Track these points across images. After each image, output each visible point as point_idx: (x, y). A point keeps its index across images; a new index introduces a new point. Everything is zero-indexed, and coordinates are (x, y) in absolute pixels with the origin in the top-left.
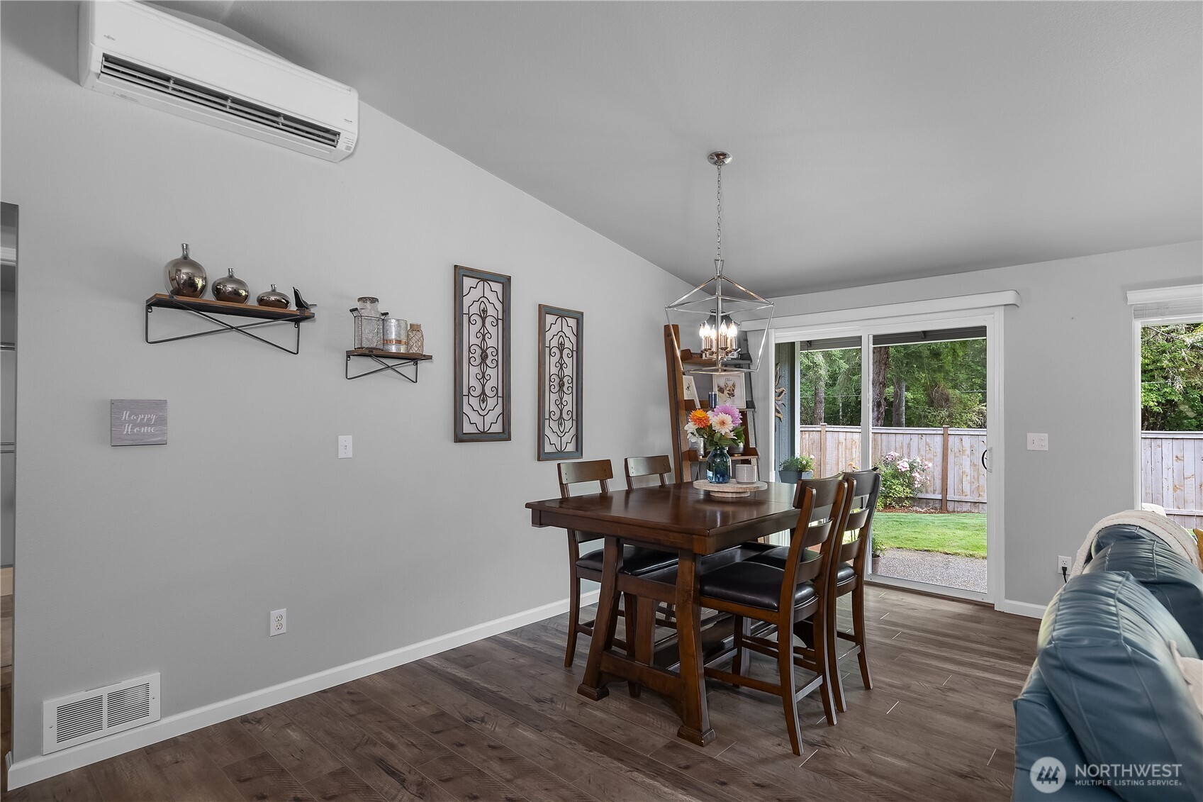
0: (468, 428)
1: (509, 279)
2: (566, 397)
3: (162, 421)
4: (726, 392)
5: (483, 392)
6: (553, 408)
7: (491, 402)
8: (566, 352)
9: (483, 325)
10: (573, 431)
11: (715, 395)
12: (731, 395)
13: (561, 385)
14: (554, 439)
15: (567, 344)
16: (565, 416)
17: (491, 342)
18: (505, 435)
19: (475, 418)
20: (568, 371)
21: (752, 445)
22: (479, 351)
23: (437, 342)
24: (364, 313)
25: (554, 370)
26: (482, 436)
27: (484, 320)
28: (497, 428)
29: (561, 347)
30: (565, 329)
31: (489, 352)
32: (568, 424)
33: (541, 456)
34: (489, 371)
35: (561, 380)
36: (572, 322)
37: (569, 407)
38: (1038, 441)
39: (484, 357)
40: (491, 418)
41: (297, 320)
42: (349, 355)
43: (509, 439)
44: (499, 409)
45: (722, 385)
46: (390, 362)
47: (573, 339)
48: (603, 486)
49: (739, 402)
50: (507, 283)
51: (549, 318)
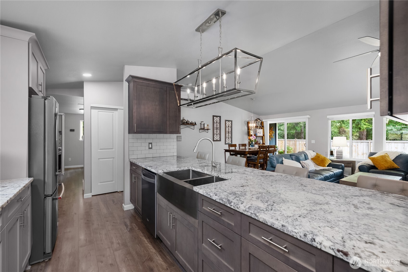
0: (215, 139)
1: (221, 116)
2: (229, 134)
3: (181, 138)
4: (259, 133)
5: (217, 134)
6: (227, 136)
7: (218, 135)
8: (229, 127)
9: (217, 124)
10: (231, 140)
11: (257, 134)
12: (260, 133)
13: (229, 132)
14: (228, 141)
15: (230, 126)
16: (229, 137)
17: (218, 126)
18: (220, 140)
19: (216, 138)
20: (230, 130)
21: (264, 142)
22: (216, 128)
23: (211, 127)
24: (202, 124)
25: (228, 130)
26: (217, 141)
27: (217, 123)
28: (219, 139)
29: (229, 126)
30: (229, 123)
32: (230, 139)
33: (226, 144)
34: (218, 131)
35: (229, 131)
36: (230, 122)
37: (230, 136)
38: (313, 142)
39: (217, 129)
40: (218, 138)
41: (194, 125)
42: (200, 129)
43: (221, 141)
44: (219, 136)
45: (258, 132)
46: (205, 130)
47: (231, 125)
48: (235, 148)
49: (262, 135)
50: (220, 117)
51: (227, 122)
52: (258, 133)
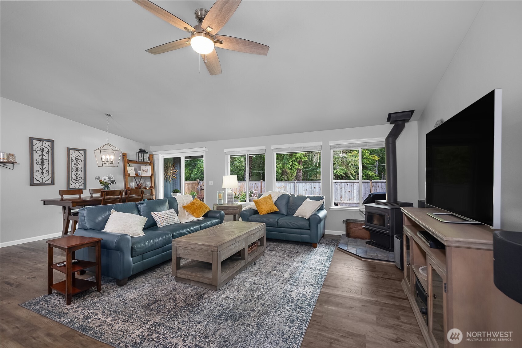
0: (36, 182)
2: (79, 173)
5: (42, 172)
6: (74, 176)
7: (46, 174)
8: (79, 160)
9: (44, 153)
10: (82, 182)
11: (141, 172)
12: (147, 172)
13: (77, 170)
14: (74, 185)
15: (80, 158)
17: (46, 158)
18: (52, 184)
19: (39, 179)
20: (80, 166)
21: (153, 186)
22: (40, 160)
25: (74, 165)
26: (42, 184)
27: (42, 151)
28: (49, 181)
30: (79, 154)
31: (45, 161)
32: (80, 180)
34: (45, 166)
35: (77, 168)
36: (82, 152)
38: (211, 183)
39: (43, 162)
40: (46, 179)
43: (54, 185)
44: (49, 177)
45: (143, 169)
46: (2, 164)
47: (82, 157)
48: (80, 196)
49: (149, 174)
50: (52, 142)
51: (71, 152)
52: (144, 171)
